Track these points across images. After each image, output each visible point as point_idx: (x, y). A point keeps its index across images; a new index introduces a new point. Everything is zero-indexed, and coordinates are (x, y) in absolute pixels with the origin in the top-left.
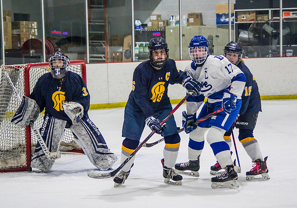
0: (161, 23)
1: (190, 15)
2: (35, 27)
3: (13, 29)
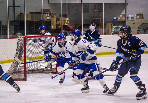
0: (124, 18)
3: (57, 21)
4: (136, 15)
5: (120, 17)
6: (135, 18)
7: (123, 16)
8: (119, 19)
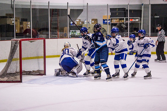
0: (81, 23)
1: (93, 20)
2: (29, 24)
3: (20, 25)
4: (91, 20)
5: (76, 22)
6: (91, 23)
7: (79, 21)
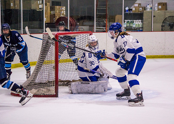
0: (141, 9)
1: (159, 4)
2: (64, 10)
3: (51, 11)
8: (134, 9)
